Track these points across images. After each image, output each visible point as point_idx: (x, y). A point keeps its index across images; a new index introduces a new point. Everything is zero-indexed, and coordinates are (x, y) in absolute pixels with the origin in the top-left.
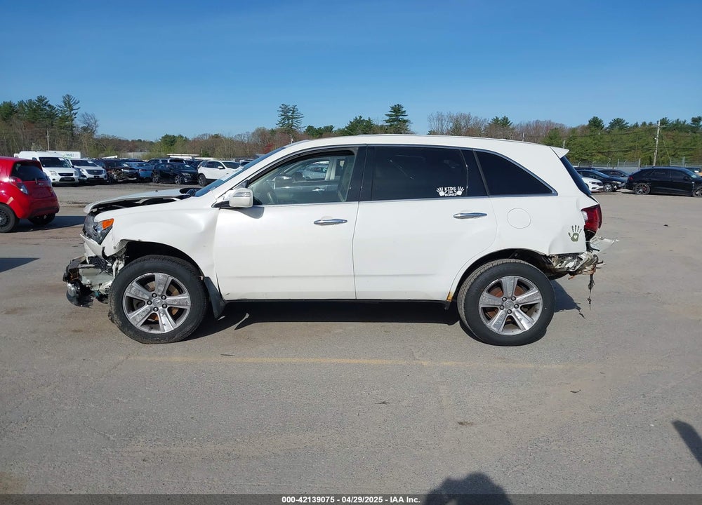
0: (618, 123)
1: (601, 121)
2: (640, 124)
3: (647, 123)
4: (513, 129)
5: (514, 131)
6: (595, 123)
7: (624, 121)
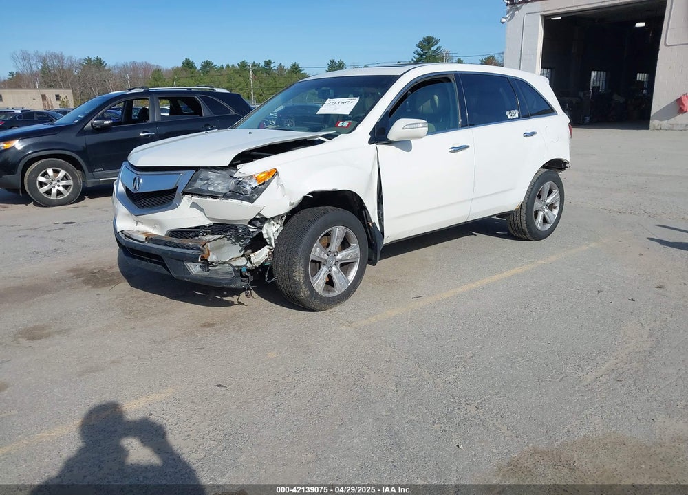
0: (207, 65)
1: (193, 63)
2: (225, 66)
3: (230, 65)
4: (109, 70)
5: (111, 72)
6: (188, 65)
7: (212, 64)
